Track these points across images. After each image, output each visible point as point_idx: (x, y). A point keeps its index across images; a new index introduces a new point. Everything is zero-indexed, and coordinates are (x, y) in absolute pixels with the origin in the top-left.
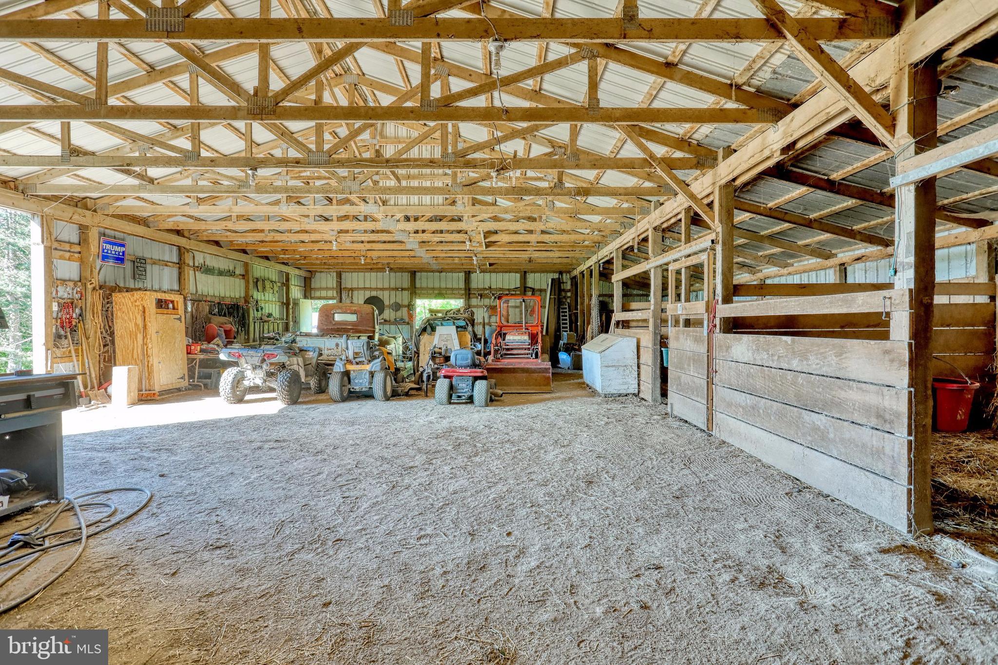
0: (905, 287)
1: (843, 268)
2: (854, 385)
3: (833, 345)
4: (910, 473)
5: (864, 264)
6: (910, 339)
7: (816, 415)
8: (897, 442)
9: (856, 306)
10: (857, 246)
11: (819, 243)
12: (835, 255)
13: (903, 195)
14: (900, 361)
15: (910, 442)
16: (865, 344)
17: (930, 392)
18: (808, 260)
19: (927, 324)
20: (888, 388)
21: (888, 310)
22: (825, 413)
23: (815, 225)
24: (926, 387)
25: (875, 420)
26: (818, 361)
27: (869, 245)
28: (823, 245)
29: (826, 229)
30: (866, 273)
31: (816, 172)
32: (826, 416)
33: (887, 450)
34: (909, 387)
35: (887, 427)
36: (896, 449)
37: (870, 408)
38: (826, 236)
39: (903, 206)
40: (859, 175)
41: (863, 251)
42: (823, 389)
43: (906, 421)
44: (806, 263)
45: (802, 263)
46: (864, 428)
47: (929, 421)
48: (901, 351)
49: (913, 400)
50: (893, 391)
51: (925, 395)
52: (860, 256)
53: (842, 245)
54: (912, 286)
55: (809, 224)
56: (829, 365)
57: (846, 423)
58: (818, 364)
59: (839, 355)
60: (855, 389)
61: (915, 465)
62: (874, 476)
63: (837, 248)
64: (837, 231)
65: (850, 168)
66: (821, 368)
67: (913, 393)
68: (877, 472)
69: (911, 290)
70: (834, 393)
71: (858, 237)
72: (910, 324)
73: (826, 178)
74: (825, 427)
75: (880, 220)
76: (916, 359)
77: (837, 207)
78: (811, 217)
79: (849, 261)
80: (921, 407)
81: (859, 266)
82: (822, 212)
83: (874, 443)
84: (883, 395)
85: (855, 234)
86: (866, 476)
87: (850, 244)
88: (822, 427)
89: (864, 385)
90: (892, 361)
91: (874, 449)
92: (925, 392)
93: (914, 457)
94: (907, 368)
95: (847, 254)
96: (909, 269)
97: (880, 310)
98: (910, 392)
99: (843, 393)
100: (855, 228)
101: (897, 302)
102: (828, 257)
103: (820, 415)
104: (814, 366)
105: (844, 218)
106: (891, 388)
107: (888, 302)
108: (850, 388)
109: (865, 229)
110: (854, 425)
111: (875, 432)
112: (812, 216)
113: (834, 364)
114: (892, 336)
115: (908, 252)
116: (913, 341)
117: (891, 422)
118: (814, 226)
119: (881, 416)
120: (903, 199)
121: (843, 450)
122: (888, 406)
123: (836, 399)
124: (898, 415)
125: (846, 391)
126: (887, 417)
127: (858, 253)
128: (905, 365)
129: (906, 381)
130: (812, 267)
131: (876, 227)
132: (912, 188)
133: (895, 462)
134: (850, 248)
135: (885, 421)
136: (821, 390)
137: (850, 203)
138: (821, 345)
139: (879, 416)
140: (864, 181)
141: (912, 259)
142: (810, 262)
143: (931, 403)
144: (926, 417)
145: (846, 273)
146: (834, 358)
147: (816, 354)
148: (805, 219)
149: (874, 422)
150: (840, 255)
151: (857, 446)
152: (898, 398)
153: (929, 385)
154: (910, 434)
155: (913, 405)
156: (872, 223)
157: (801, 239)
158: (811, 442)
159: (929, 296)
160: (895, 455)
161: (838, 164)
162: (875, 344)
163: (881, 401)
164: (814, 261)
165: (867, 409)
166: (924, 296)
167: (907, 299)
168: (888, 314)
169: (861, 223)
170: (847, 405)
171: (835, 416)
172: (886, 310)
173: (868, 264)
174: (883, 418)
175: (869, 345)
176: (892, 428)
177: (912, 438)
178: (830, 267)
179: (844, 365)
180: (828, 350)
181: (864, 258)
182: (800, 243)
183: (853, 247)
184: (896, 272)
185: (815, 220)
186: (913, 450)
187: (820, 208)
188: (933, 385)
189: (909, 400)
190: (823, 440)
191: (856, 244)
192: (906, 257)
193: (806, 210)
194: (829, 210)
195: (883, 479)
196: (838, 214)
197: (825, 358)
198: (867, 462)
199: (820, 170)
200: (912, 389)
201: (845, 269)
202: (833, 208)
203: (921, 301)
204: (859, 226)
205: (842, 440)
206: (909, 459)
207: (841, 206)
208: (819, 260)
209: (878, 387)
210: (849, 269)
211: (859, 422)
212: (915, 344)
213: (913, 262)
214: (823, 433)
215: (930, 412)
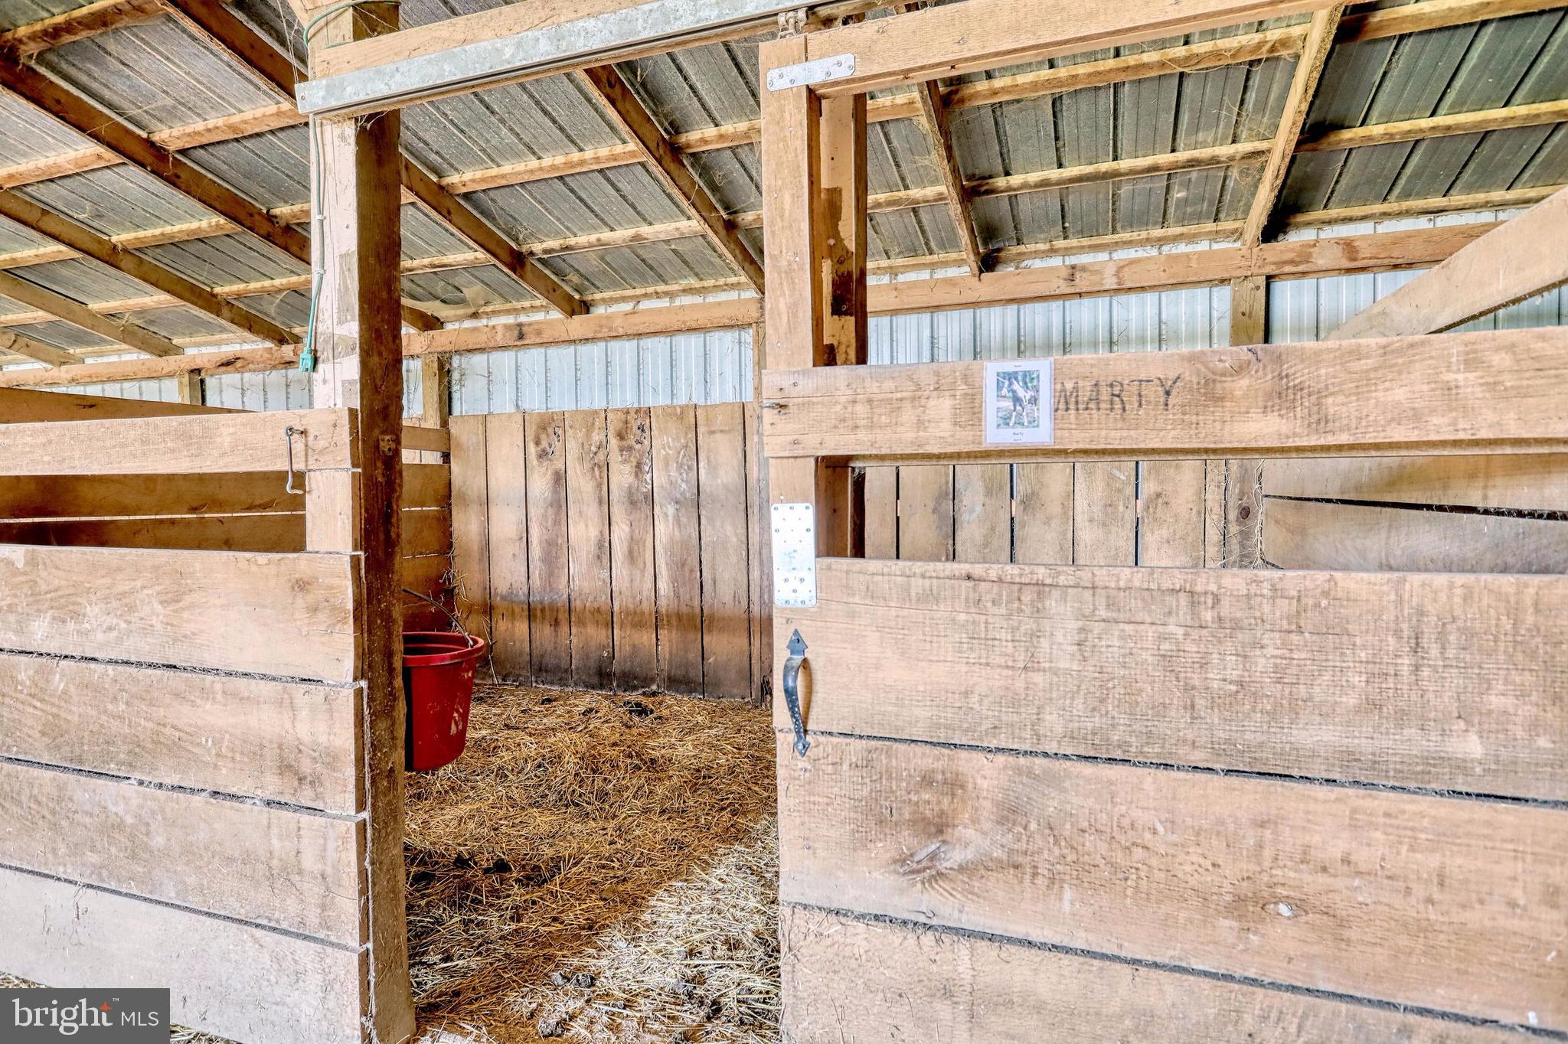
0: (340, 405)
1: (197, 378)
2: (217, 683)
3: (156, 568)
4: (365, 912)
5: (238, 376)
6: (355, 549)
7: (111, 784)
8: (331, 833)
9: (215, 453)
10: (224, 336)
11: (141, 312)
12: (178, 350)
13: (328, 148)
14: (334, 608)
15: (362, 827)
16: (243, 565)
17: (399, 682)
18: (119, 352)
19: (390, 506)
20: (305, 686)
21: (298, 466)
22: (137, 775)
23: (127, 262)
24: (391, 670)
25: (276, 779)
26: (112, 620)
27: (247, 334)
28: (152, 322)
29: (153, 277)
30: (243, 395)
31: (110, 106)
32: (141, 783)
33: (309, 862)
34: (355, 679)
35: (306, 798)
36: (331, 854)
37: (262, 747)
38: (155, 298)
39: (329, 178)
40: (220, 151)
41: (237, 347)
42: (127, 703)
43: (350, 772)
44: (114, 359)
45: (105, 360)
46: (247, 806)
47: (399, 756)
48: (336, 581)
49: (366, 712)
50: (319, 691)
51: (391, 693)
52: (231, 357)
53: (194, 327)
54: (357, 404)
55: (112, 257)
56: (147, 630)
57: (198, 800)
58: (110, 629)
59: (173, 599)
60: (219, 697)
61: (374, 884)
62: (277, 936)
63: (183, 335)
64: (178, 289)
65: (200, 126)
66: (119, 640)
67: (365, 694)
68: (284, 925)
69: (352, 412)
70: (162, 712)
71: (225, 311)
72: (353, 508)
73: (144, 135)
74: (138, 817)
75: (267, 283)
76: (369, 601)
77: (177, 228)
78: (114, 239)
79: (208, 365)
80: (383, 725)
81: (230, 378)
82: (141, 234)
83: (276, 843)
84: (292, 708)
85: (219, 303)
86: (256, 941)
87: (210, 328)
88: (129, 820)
89: (243, 682)
90: (314, 610)
91: (275, 863)
92: (391, 683)
93: (372, 863)
94: (350, 627)
95: (204, 350)
96: (347, 354)
97: (281, 465)
98: (359, 693)
99: (186, 709)
100: (218, 290)
101: (322, 443)
102: (165, 350)
103: (124, 784)
104: (100, 637)
105: (194, 260)
106: (312, 687)
107: (298, 444)
108: (206, 694)
109: (239, 296)
110: (220, 800)
111: (275, 812)
112: (119, 238)
113: (159, 627)
114: (313, 540)
115: (343, 309)
116: (361, 553)
117: (315, 782)
118: (122, 265)
119: (289, 767)
120: (329, 159)
121: (192, 880)
122: (306, 738)
123: (168, 731)
124: (331, 760)
125: (193, 704)
126: (306, 767)
127: (229, 350)
128: (344, 621)
129: (349, 663)
130: (129, 370)
131: (260, 297)
132: (350, 130)
133: (328, 889)
134: (209, 338)
135: (300, 779)
136: (122, 707)
137: (204, 224)
138: (119, 569)
139: (286, 768)
140: (233, 174)
141: (352, 329)
142: (126, 357)
143: (401, 708)
144: (394, 747)
145: (203, 391)
146: (159, 608)
147: (106, 599)
148: (100, 242)
149: (272, 785)
150: (189, 352)
151: (230, 860)
152: (331, 711)
153: (398, 664)
154: (360, 806)
155: (367, 725)
156: (253, 286)
157: (97, 297)
158: (97, 869)
159: (392, 433)
160: (329, 871)
161: (169, 102)
162: (269, 561)
163: (288, 725)
164: (132, 357)
165: (253, 752)
166: (383, 433)
167: (344, 436)
168: (300, 478)
169: (231, 283)
170: (199, 744)
171: (167, 781)
172: (296, 467)
173: (247, 375)
174: (296, 773)
175: (254, 568)
176: (317, 797)
177: (366, 815)
178: (170, 375)
179: (188, 628)
180: (139, 583)
181: (239, 364)
182: (95, 306)
183: (217, 337)
184: (316, 360)
185: (125, 250)
186: (369, 844)
187: (136, 220)
188: (404, 661)
189: (356, 715)
190: (133, 856)
191: (223, 330)
192: (340, 323)
193: (100, 216)
194: (157, 231)
195: (300, 943)
196: (176, 244)
197: (132, 608)
198: (256, 900)
199: (125, 105)
200: (364, 684)
201: (202, 381)
202: (168, 229)
203: (377, 447)
204: (227, 289)
205: (189, 852)
206: (362, 873)
207: (185, 226)
208: (145, 356)
209: (279, 686)
210: (211, 383)
211: (233, 790)
212: (367, 559)
213: (357, 336)
214: (132, 838)
215: (401, 732)
